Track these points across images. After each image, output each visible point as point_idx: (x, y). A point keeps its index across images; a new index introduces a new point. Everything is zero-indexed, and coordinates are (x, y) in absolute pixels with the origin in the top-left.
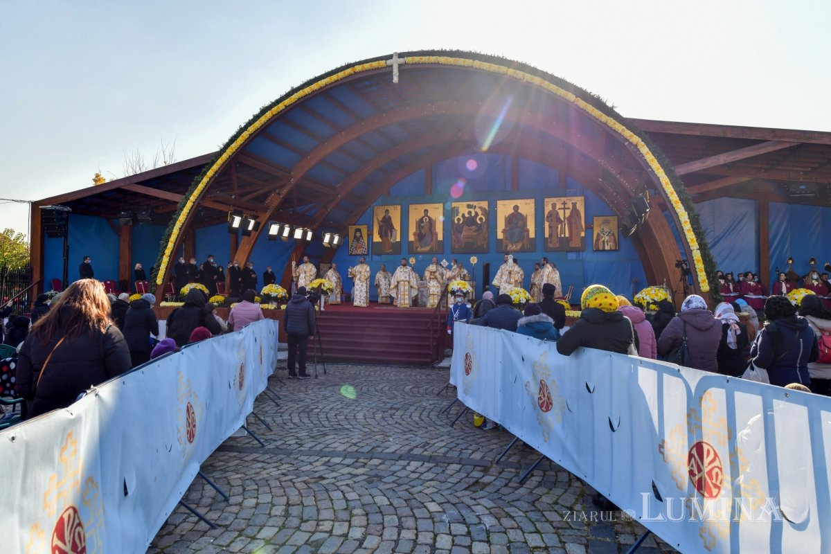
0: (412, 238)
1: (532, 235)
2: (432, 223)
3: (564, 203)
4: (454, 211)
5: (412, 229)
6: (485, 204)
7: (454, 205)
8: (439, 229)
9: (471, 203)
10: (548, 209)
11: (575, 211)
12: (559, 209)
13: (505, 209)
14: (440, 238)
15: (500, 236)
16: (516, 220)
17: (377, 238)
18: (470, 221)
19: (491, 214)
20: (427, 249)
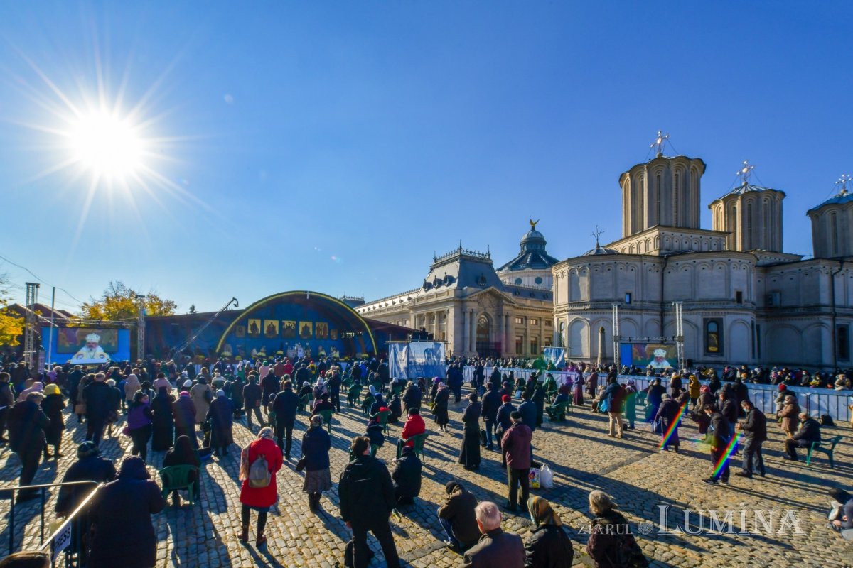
0: (265, 332)
1: (311, 334)
2: (274, 327)
3: (322, 324)
4: (284, 324)
5: (266, 329)
6: (295, 322)
7: (283, 321)
8: (277, 330)
9: (290, 322)
10: (317, 325)
11: (325, 327)
12: (320, 326)
13: (302, 324)
14: (277, 333)
15: (300, 333)
16: (306, 328)
17: (250, 332)
18: (289, 327)
19: (297, 326)
20: (271, 337)
